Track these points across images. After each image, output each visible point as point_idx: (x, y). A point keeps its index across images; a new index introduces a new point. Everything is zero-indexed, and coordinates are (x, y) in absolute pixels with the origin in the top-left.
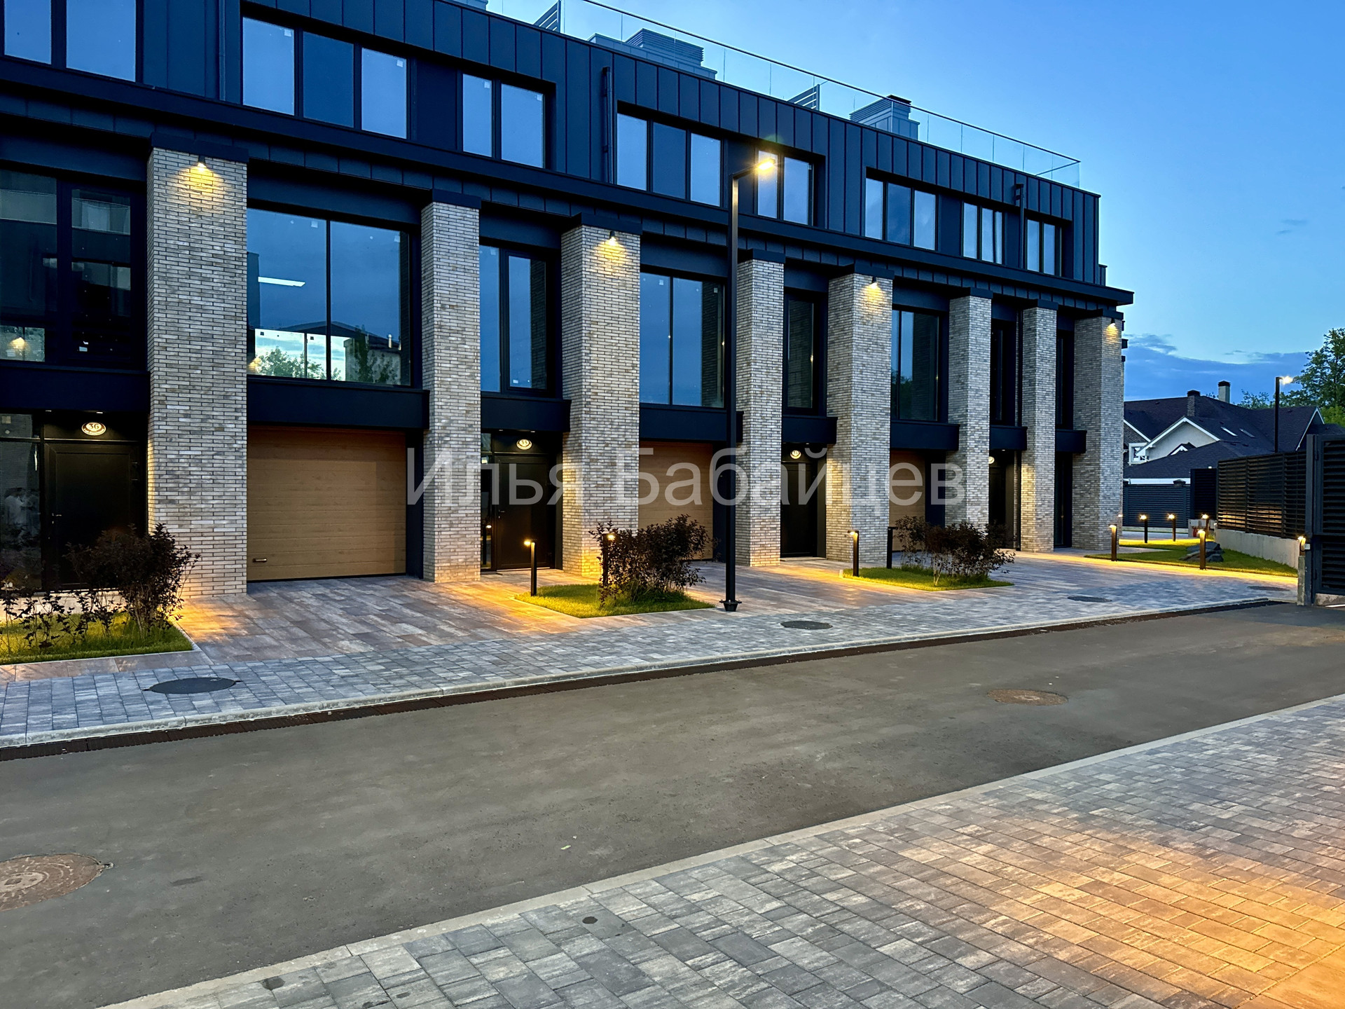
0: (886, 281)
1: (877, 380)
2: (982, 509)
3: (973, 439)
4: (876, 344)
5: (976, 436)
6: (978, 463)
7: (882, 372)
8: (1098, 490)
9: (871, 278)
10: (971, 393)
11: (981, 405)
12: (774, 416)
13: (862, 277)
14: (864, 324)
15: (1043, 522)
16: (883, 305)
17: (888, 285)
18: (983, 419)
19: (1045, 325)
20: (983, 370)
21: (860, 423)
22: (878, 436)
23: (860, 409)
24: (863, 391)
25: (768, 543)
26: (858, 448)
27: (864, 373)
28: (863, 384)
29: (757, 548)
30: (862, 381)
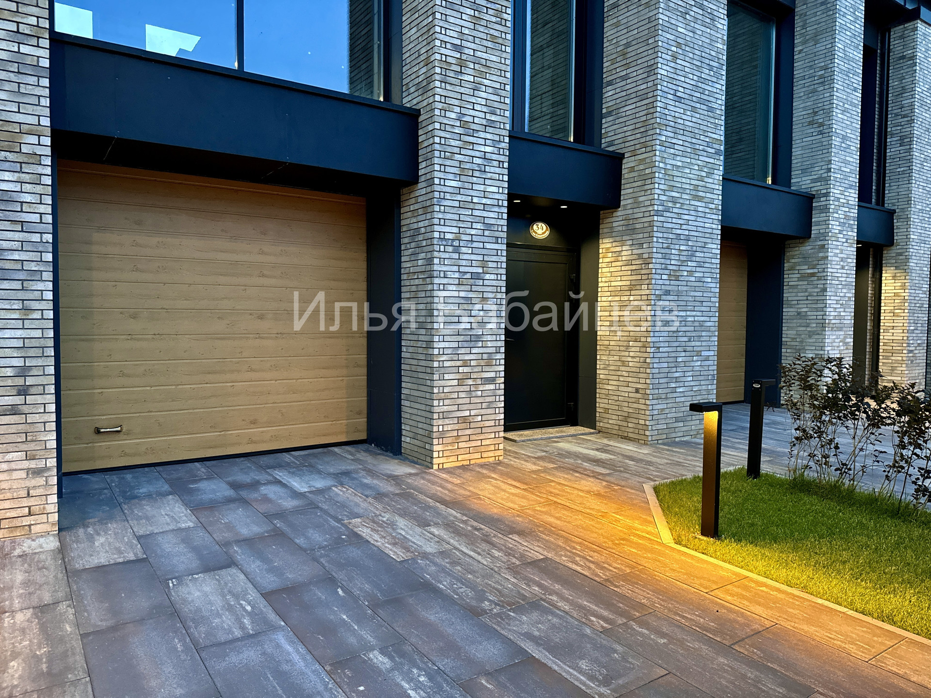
6: (842, 260)
7: (711, 68)
21: (671, 162)
22: (701, 194)
23: (672, 135)
24: (676, 98)
25: (473, 413)
26: (665, 214)
27: (679, 61)
28: (678, 83)
29: (449, 425)
30: (676, 77)
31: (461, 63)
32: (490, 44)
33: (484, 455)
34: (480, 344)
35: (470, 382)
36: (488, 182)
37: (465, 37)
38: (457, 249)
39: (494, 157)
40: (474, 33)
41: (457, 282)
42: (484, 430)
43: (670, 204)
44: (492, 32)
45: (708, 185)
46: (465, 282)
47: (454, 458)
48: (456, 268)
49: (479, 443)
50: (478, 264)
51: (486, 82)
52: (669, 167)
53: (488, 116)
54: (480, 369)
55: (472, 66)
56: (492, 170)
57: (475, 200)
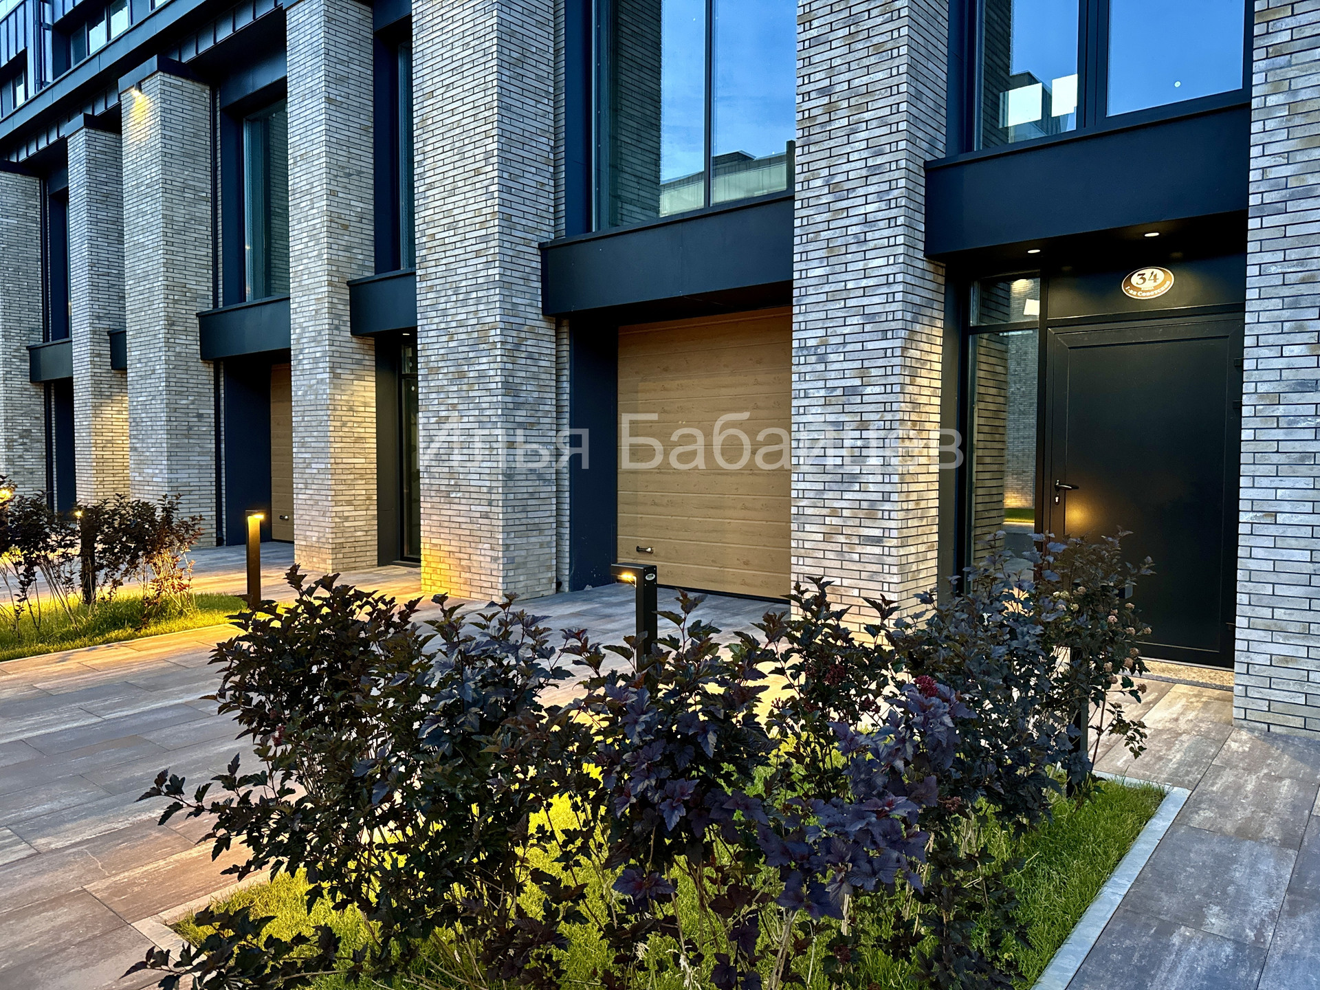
31: (830, 109)
32: (872, 60)
34: (857, 487)
35: (842, 539)
36: (869, 255)
37: (837, 70)
38: (822, 359)
40: (851, 57)
41: (822, 401)
44: (876, 40)
46: (834, 400)
48: (821, 384)
50: (853, 373)
53: (870, 162)
54: (857, 522)
55: (846, 104)
56: (878, 235)
57: (850, 285)
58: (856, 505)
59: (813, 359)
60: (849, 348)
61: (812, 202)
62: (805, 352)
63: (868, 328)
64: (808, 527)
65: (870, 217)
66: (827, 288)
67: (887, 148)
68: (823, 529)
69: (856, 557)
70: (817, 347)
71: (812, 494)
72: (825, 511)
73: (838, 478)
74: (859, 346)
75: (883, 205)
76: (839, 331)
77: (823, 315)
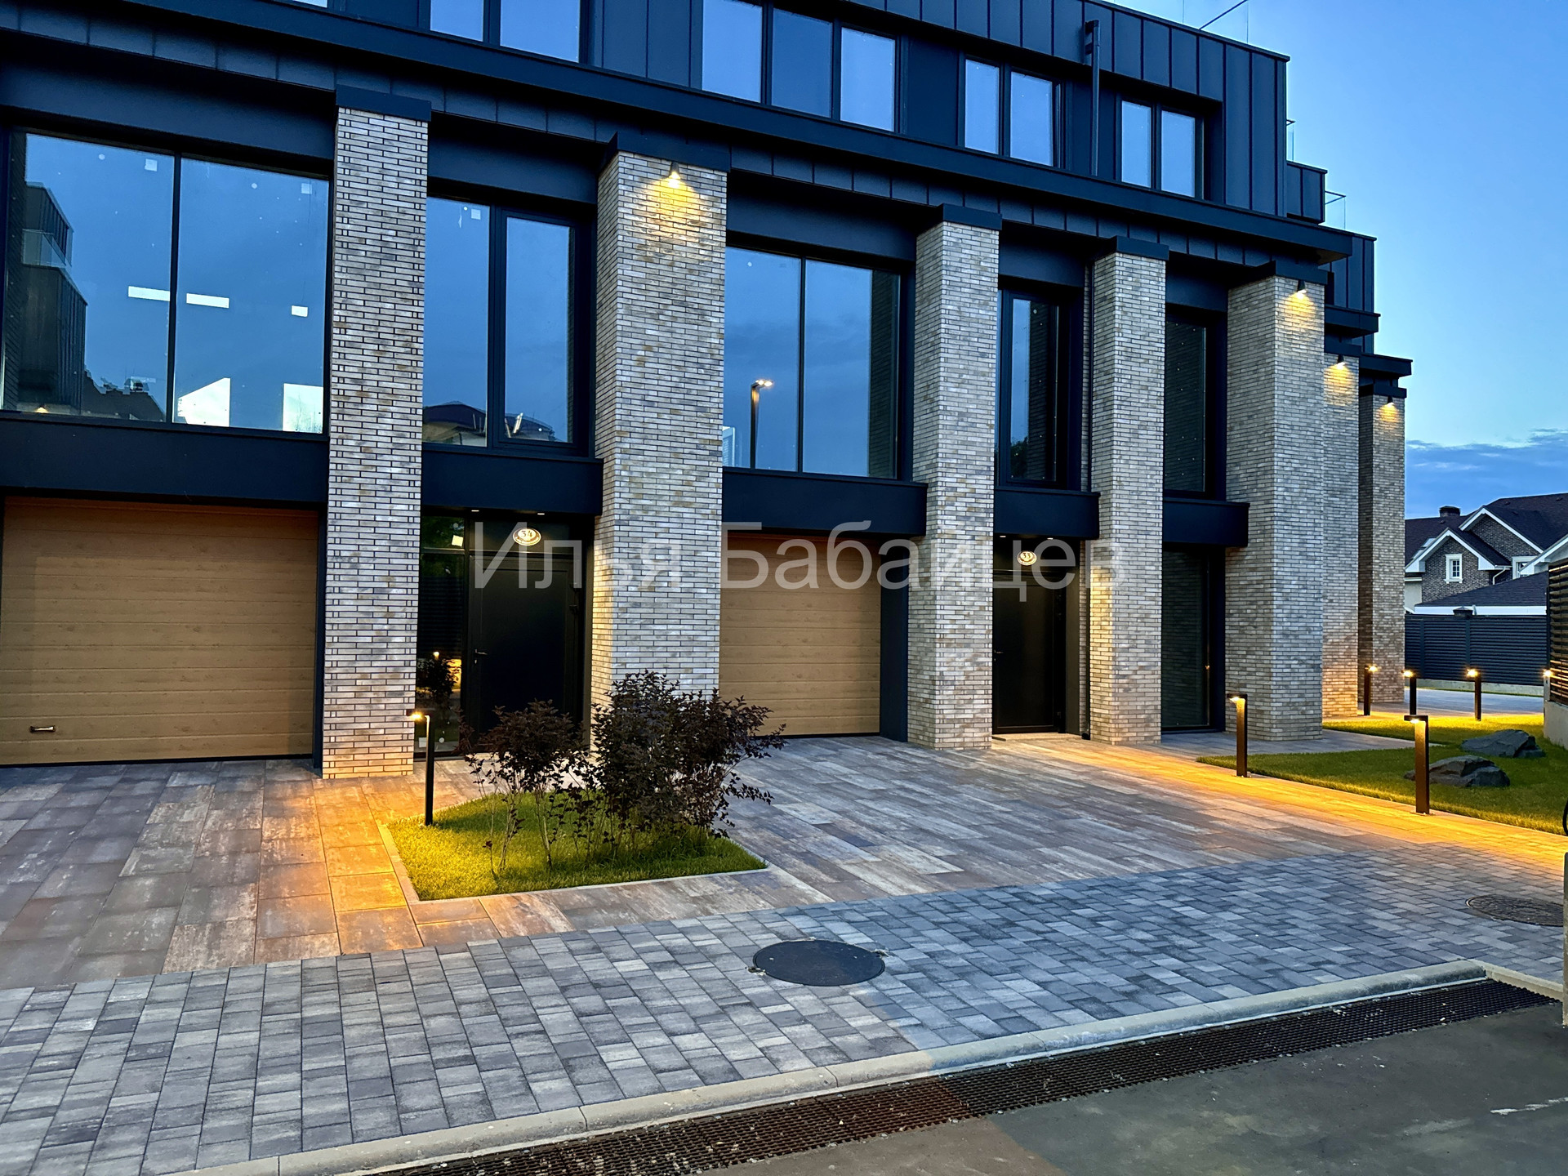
0: (709, 175)
1: (689, 381)
2: (976, 656)
3: (952, 513)
4: (683, 304)
5: (960, 505)
7: (701, 366)
8: (1269, 621)
9: (666, 165)
10: (945, 420)
11: (973, 444)
12: (399, 447)
13: (641, 162)
14: (649, 260)
15: (1134, 683)
16: (702, 225)
17: (713, 183)
18: (979, 472)
19: (1136, 289)
20: (976, 373)
21: (639, 469)
22: (688, 499)
23: (641, 441)
24: (646, 404)
25: (373, 726)
26: (631, 523)
27: (647, 365)
28: (647, 387)
29: (343, 737)
30: (644, 381)
31: (362, 395)
32: (397, 374)
33: (387, 769)
34: (384, 658)
35: (371, 695)
36: (393, 501)
37: (367, 371)
38: (355, 566)
39: (402, 477)
40: (379, 366)
41: (355, 596)
42: (387, 744)
43: (638, 513)
44: (399, 362)
45: (698, 490)
46: (365, 597)
47: (350, 770)
48: (355, 584)
49: (381, 756)
50: (381, 579)
51: (392, 409)
52: (635, 474)
53: (394, 440)
54: (384, 682)
55: (375, 396)
56: (400, 489)
57: (378, 518)
58: (383, 670)
59: (348, 566)
60: (377, 561)
61: (345, 455)
62: (339, 560)
63: (393, 549)
64: (340, 689)
65: (394, 476)
66: (359, 517)
67: (408, 435)
68: (355, 689)
69: (383, 707)
70: (350, 557)
71: (345, 664)
72: (356, 676)
73: (369, 651)
74: (387, 561)
75: (405, 471)
76: (369, 548)
77: (356, 536)
